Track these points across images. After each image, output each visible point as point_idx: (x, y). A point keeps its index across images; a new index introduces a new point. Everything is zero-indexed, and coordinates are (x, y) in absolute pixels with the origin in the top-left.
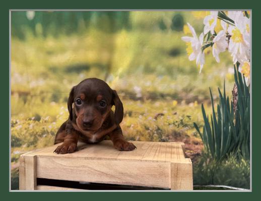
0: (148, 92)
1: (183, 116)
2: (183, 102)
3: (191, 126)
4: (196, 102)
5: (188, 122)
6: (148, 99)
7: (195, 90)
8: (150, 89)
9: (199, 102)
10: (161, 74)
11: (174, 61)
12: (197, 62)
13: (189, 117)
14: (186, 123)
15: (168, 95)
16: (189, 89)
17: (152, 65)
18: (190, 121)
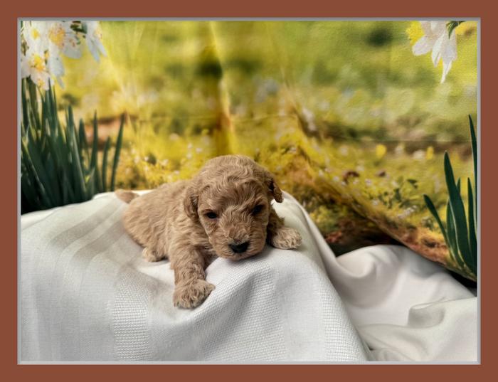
1: (400, 181)
2: (400, 148)
3: (418, 205)
4: (430, 149)
5: (411, 194)
6: (327, 137)
7: (429, 121)
9: (438, 149)
10: (348, 86)
11: (378, 57)
12: (433, 60)
13: (412, 182)
14: (407, 197)
15: (367, 132)
16: (412, 121)
18: (417, 193)
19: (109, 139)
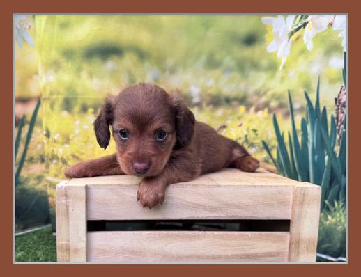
0: (210, 95)
1: (248, 130)
2: (252, 109)
3: (259, 147)
5: (254, 139)
6: (208, 105)
7: (270, 93)
8: (213, 91)
9: (270, 111)
10: (228, 70)
11: (248, 52)
12: (278, 55)
13: (255, 131)
15: (235, 99)
16: (262, 92)
17: (218, 57)
18: (257, 139)
19: (24, 116)
